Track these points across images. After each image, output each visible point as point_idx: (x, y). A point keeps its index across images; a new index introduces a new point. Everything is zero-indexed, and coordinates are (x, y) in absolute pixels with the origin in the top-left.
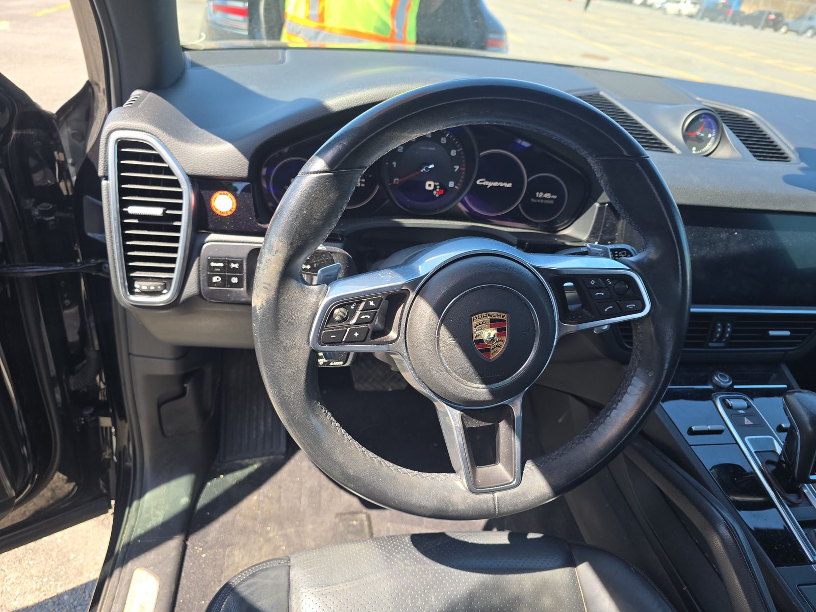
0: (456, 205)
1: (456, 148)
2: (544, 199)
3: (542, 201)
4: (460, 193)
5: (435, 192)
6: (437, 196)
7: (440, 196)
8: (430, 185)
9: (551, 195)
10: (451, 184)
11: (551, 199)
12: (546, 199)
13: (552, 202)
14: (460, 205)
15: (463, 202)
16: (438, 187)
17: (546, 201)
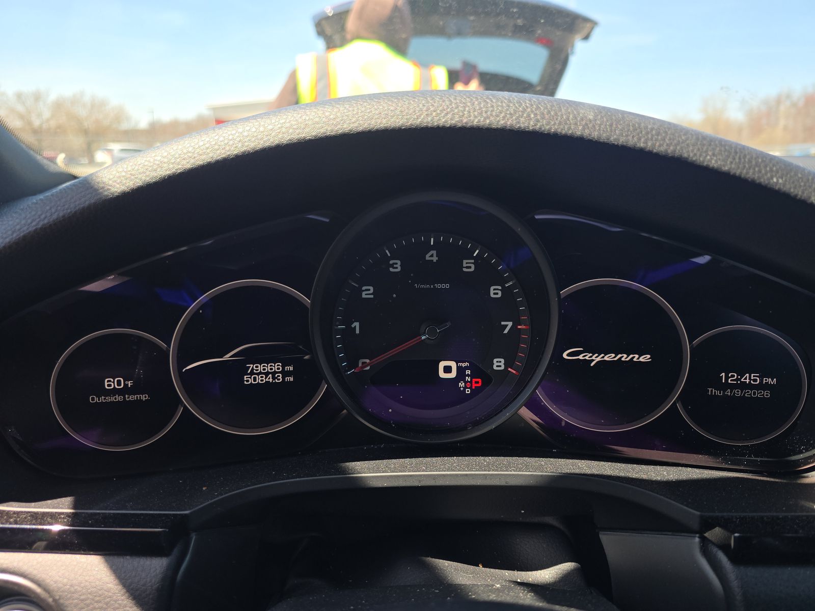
0: (516, 413)
1: (501, 281)
2: (744, 386)
3: (738, 393)
4: (522, 383)
5: (461, 384)
6: (468, 391)
7: (475, 392)
8: (448, 370)
9: (761, 377)
10: (499, 364)
11: (761, 386)
12: (750, 386)
13: (767, 394)
14: (526, 414)
15: (533, 405)
16: (468, 372)
17: (749, 393)
